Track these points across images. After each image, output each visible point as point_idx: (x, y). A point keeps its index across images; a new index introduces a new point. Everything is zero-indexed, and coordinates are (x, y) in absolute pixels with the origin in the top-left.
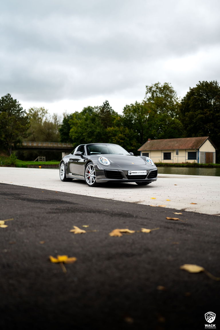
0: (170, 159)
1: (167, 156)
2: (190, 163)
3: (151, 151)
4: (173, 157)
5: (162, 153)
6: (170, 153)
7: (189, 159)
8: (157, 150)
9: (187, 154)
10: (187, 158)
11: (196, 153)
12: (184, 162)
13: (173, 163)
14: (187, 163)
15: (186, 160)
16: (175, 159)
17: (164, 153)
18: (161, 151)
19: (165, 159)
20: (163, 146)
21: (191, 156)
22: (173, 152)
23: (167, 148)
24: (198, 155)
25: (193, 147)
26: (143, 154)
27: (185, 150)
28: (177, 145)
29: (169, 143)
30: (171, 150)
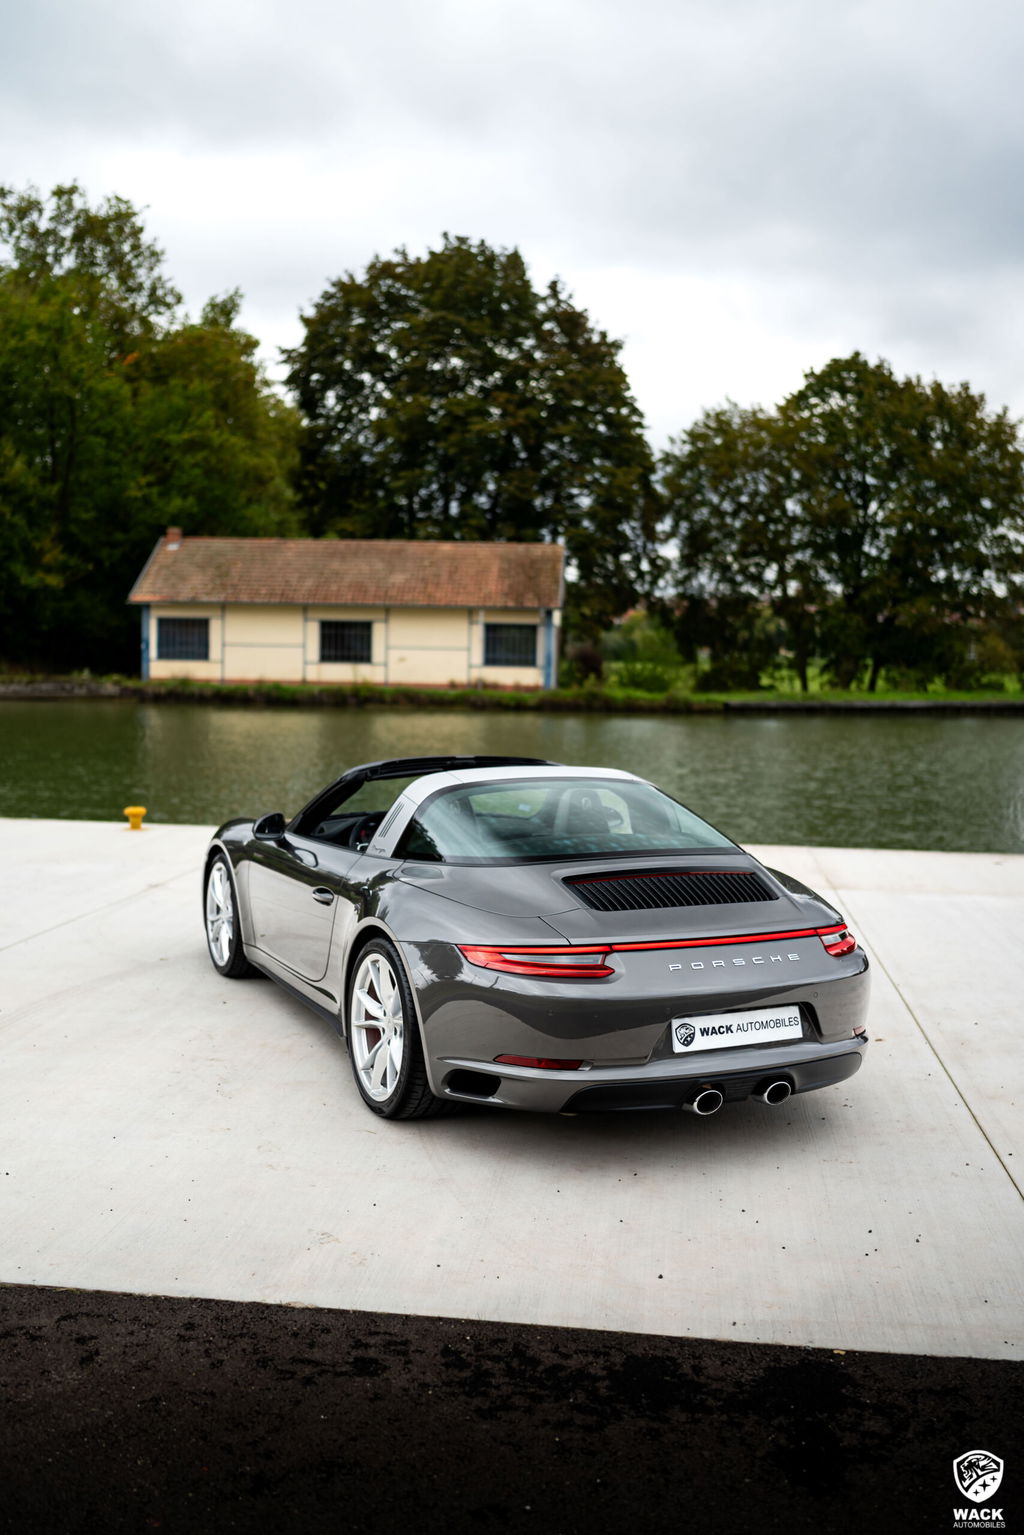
0: (363, 655)
1: (345, 642)
2: (495, 686)
3: (224, 607)
4: (388, 648)
5: (306, 620)
6: (367, 627)
7: (491, 660)
8: (283, 605)
9: (478, 633)
10: (478, 655)
11: (533, 629)
12: (462, 677)
13: (386, 684)
14: (479, 685)
15: (470, 666)
16: (402, 660)
17: (325, 626)
18: (305, 609)
19: (328, 656)
20: (309, 583)
21: (506, 645)
22: (386, 621)
23: (348, 597)
24: (546, 644)
25: (519, 597)
26: (162, 622)
27: (470, 612)
28: (398, 578)
29: (336, 565)
30: (372, 608)
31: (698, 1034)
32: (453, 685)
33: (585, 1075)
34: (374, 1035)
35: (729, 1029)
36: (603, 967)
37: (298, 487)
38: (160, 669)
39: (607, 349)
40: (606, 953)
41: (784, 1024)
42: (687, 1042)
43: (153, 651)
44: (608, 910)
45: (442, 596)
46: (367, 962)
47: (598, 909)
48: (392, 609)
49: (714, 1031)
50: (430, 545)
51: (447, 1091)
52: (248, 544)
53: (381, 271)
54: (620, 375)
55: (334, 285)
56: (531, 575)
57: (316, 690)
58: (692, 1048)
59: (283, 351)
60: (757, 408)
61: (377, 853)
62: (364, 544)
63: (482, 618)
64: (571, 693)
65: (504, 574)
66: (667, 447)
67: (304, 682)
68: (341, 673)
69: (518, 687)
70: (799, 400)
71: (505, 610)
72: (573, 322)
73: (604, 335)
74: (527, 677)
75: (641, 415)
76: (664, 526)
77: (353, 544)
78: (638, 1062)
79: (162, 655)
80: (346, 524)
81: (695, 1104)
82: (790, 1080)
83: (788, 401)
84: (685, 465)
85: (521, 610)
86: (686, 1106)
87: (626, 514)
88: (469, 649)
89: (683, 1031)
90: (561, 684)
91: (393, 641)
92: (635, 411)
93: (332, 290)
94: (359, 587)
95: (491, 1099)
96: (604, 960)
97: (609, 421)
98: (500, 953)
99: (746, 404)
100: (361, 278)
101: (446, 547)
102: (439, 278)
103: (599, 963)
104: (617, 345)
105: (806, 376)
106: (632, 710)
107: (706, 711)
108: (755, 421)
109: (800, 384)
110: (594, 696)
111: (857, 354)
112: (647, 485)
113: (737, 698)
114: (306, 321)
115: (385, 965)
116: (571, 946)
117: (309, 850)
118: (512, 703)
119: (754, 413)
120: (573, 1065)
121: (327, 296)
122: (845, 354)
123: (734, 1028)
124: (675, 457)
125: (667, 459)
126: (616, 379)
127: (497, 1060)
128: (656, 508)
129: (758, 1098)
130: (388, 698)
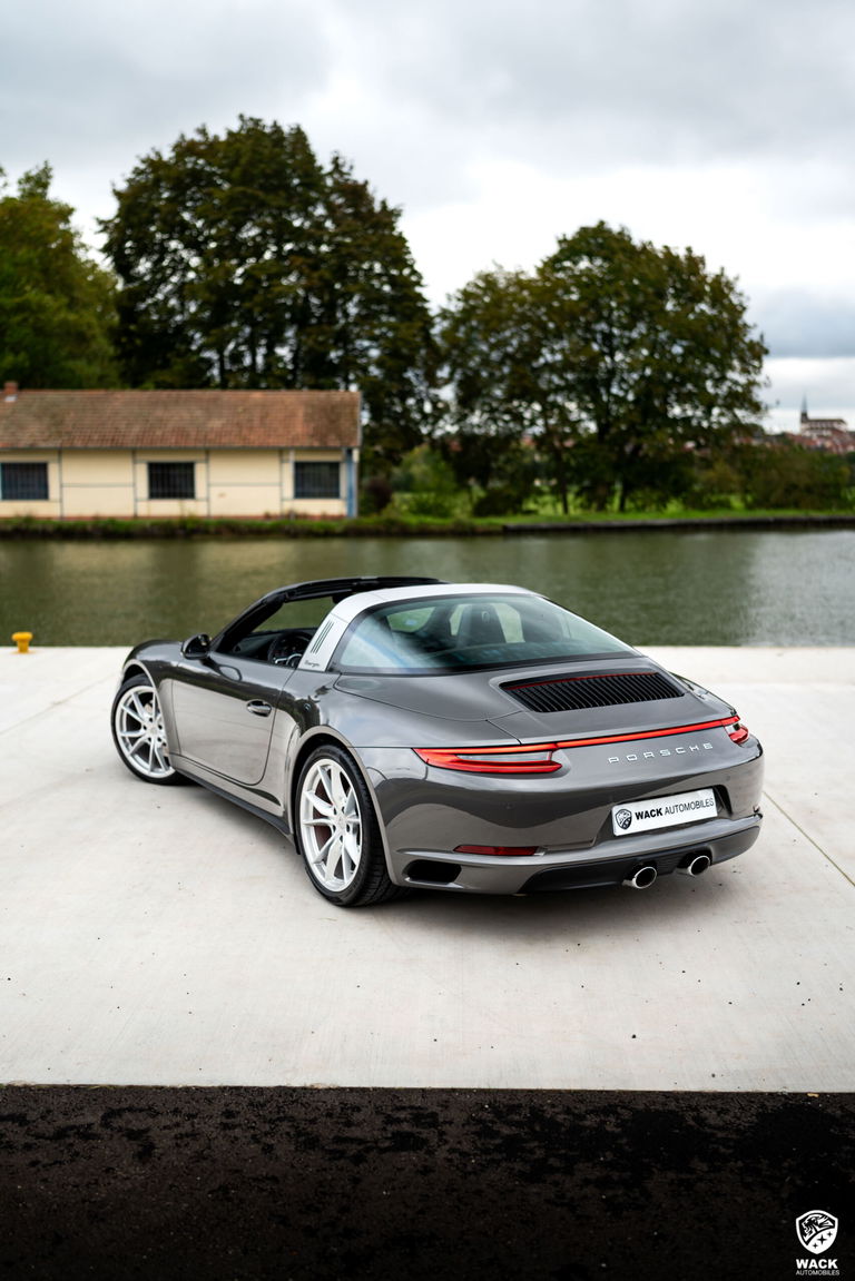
0: (187, 492)
1: (170, 480)
2: (305, 516)
3: (60, 452)
4: (209, 485)
5: (135, 462)
6: (190, 467)
7: (301, 492)
8: (111, 448)
9: (288, 472)
10: (289, 487)
11: (335, 466)
12: (276, 509)
13: (209, 517)
14: (291, 516)
15: (282, 500)
16: (222, 495)
17: (152, 467)
18: (133, 452)
19: (156, 494)
20: (136, 429)
21: (312, 480)
22: (207, 461)
23: (172, 441)
24: (348, 479)
25: (323, 437)
26: (4, 467)
27: (281, 452)
28: (216, 424)
29: (159, 413)
30: (194, 450)
31: (634, 817)
32: (267, 516)
33: (540, 860)
34: (324, 833)
35: (659, 812)
36: (550, 763)
37: (117, 343)
38: (5, 509)
39: (388, 216)
40: (552, 750)
41: (702, 805)
42: (626, 825)
44: (547, 711)
45: (255, 438)
46: (317, 766)
47: (537, 710)
48: (210, 451)
49: (647, 815)
50: (242, 394)
51: (408, 879)
52: (78, 395)
53: (185, 149)
54: (401, 240)
55: (143, 162)
56: (332, 419)
57: (148, 524)
58: (631, 830)
59: (101, 222)
60: (518, 270)
61: (310, 667)
62: (184, 394)
63: (292, 457)
64: (371, 520)
65: (309, 418)
66: (445, 304)
67: (136, 517)
68: (169, 508)
69: (324, 517)
70: (553, 264)
71: (311, 449)
72: (357, 193)
73: (384, 203)
74: (333, 507)
75: (420, 277)
76: (444, 372)
77: (174, 394)
78: (584, 845)
79: (5, 497)
80: (166, 376)
81: (634, 880)
82: (708, 853)
83: (545, 264)
84: (458, 320)
85: (325, 449)
86: (626, 882)
87: (410, 362)
88: (281, 485)
89: (622, 816)
90: (361, 513)
91: (212, 480)
92: (414, 272)
93: (142, 166)
94: (181, 432)
95: (452, 885)
96: (551, 756)
97: (393, 281)
98: (456, 754)
99: (511, 268)
100: (168, 155)
101: (257, 395)
102: (238, 155)
103: (547, 759)
104: (396, 214)
105: (560, 242)
106: (424, 533)
107: (489, 534)
108: (519, 283)
109: (553, 249)
110: (391, 523)
111: (602, 223)
112: (428, 338)
113: (513, 521)
114: (118, 195)
115: (336, 768)
116: (521, 745)
117: (233, 667)
118: (322, 531)
119: (517, 274)
120: (529, 851)
121: (138, 172)
122: (592, 223)
123: (663, 811)
124: (452, 313)
125: (444, 314)
126: (397, 244)
127: (457, 850)
128: (438, 357)
129: (683, 871)
130: (212, 529)
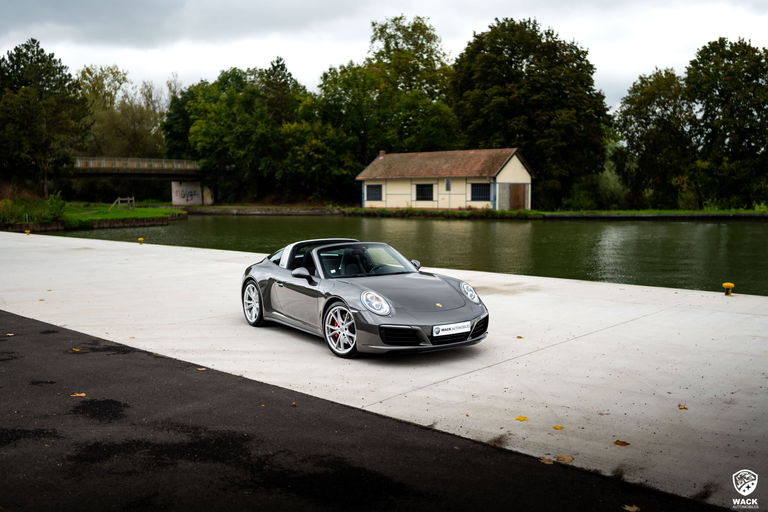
0: (430, 198)
1: (424, 193)
2: (476, 209)
3: (386, 180)
4: (438, 195)
5: (411, 184)
6: (431, 186)
7: (474, 199)
8: (402, 179)
9: (469, 187)
10: (469, 197)
11: (488, 185)
12: (463, 206)
13: (438, 209)
14: (470, 208)
15: (466, 201)
17: (418, 186)
18: (411, 180)
19: (419, 198)
20: (414, 170)
22: (438, 184)
23: (426, 175)
24: (493, 191)
25: (483, 172)
26: (368, 186)
27: (466, 179)
28: (446, 166)
30: (433, 179)
32: (460, 209)
38: (368, 204)
43: (365, 198)
45: (455, 173)
48: (438, 180)
56: (494, 162)
57: (415, 211)
63: (470, 182)
65: (485, 162)
67: (410, 208)
68: (423, 205)
69: (483, 209)
71: (481, 178)
74: (486, 205)
79: (368, 199)
88: (467, 195)
91: (439, 192)
94: (430, 171)
